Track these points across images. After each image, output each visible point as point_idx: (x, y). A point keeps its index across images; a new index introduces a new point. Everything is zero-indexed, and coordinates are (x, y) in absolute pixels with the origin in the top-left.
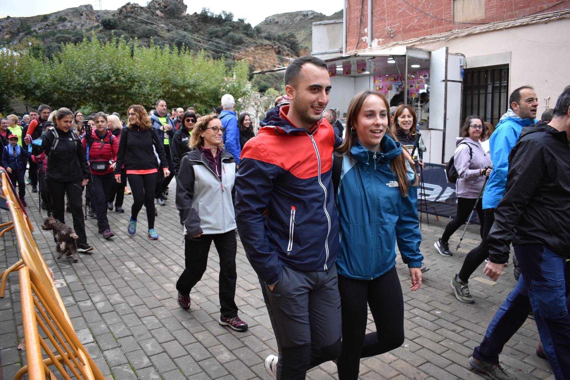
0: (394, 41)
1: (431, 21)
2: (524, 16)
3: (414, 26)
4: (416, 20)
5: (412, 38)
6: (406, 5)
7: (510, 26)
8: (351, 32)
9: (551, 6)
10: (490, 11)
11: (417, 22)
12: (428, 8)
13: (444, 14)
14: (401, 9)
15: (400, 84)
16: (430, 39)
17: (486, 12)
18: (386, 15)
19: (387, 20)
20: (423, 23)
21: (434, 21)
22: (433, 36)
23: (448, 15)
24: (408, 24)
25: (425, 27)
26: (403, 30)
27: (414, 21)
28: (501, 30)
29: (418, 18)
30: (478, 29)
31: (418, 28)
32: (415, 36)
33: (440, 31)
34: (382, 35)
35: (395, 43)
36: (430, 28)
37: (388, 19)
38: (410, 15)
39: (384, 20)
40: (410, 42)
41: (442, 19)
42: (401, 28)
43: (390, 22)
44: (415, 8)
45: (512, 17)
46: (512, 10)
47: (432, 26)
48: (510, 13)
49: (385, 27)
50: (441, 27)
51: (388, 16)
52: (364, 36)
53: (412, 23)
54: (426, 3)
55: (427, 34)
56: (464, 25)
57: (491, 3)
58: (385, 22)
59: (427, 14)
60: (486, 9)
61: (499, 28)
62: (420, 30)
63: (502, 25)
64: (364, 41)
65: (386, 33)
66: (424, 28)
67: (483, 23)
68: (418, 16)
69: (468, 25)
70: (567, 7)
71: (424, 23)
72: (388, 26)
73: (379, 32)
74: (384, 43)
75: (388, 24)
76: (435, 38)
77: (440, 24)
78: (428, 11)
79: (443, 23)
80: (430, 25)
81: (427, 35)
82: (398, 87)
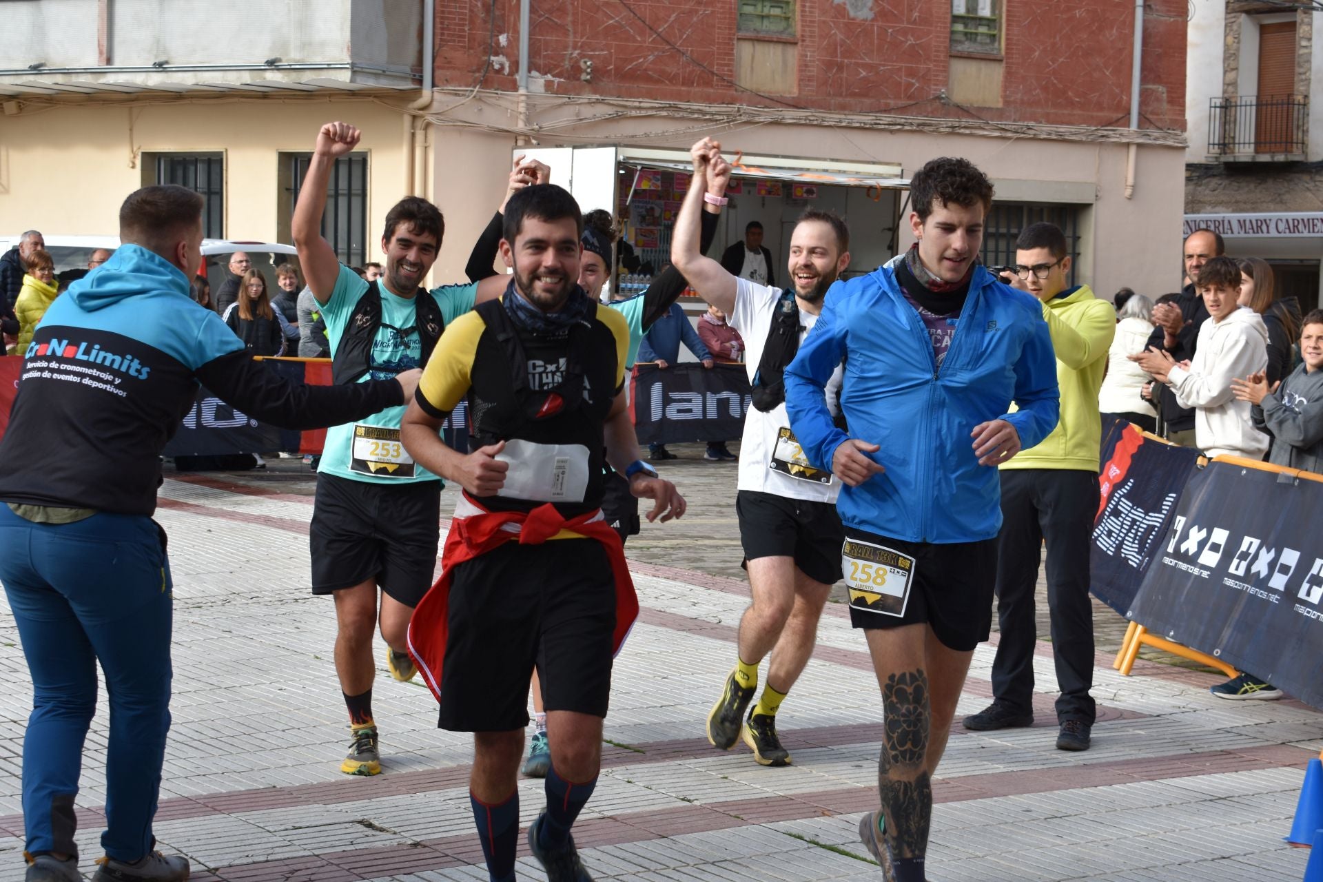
0: (595, 92)
1: (688, 70)
2: (862, 112)
3: (646, 70)
4: (651, 58)
5: (643, 97)
6: (625, 13)
7: (844, 124)
8: (449, 29)
9: (900, 105)
10: (808, 86)
11: (653, 62)
12: (681, 37)
13: (717, 64)
14: (612, 18)
15: (648, 207)
16: (685, 110)
17: (799, 85)
18: (570, 18)
19: (571, 34)
20: (668, 69)
21: (694, 71)
22: (695, 106)
23: (726, 68)
24: (632, 60)
25: (672, 79)
26: (616, 69)
27: (645, 57)
28: (830, 126)
29: (656, 53)
30: (790, 115)
31: (656, 76)
32: (651, 95)
33: (709, 100)
34: (556, 67)
35: (598, 97)
36: (683, 84)
37: (575, 33)
38: (636, 41)
39: (562, 29)
40: (637, 104)
41: (713, 73)
42: (610, 64)
43: (580, 41)
44: (651, 28)
45: (843, 108)
46: (841, 95)
47: (688, 82)
48: (840, 100)
49: (566, 48)
50: (712, 91)
51: (574, 23)
52: (497, 54)
53: (641, 60)
54: (676, 26)
55: (680, 97)
56: (759, 98)
57: (809, 71)
58: (566, 33)
59: (679, 51)
60: (800, 80)
61: (826, 124)
62: (658, 81)
63: (833, 118)
64: (497, 67)
65: (567, 64)
66: (670, 81)
67: (795, 104)
68: (656, 49)
69: (768, 102)
70: (920, 114)
71: (672, 69)
72: (575, 48)
73: (545, 56)
74: (561, 91)
75: (575, 43)
76: (700, 112)
77: (708, 84)
78: (681, 45)
79: (715, 83)
80: (684, 78)
81: (680, 101)
82: (644, 213)
